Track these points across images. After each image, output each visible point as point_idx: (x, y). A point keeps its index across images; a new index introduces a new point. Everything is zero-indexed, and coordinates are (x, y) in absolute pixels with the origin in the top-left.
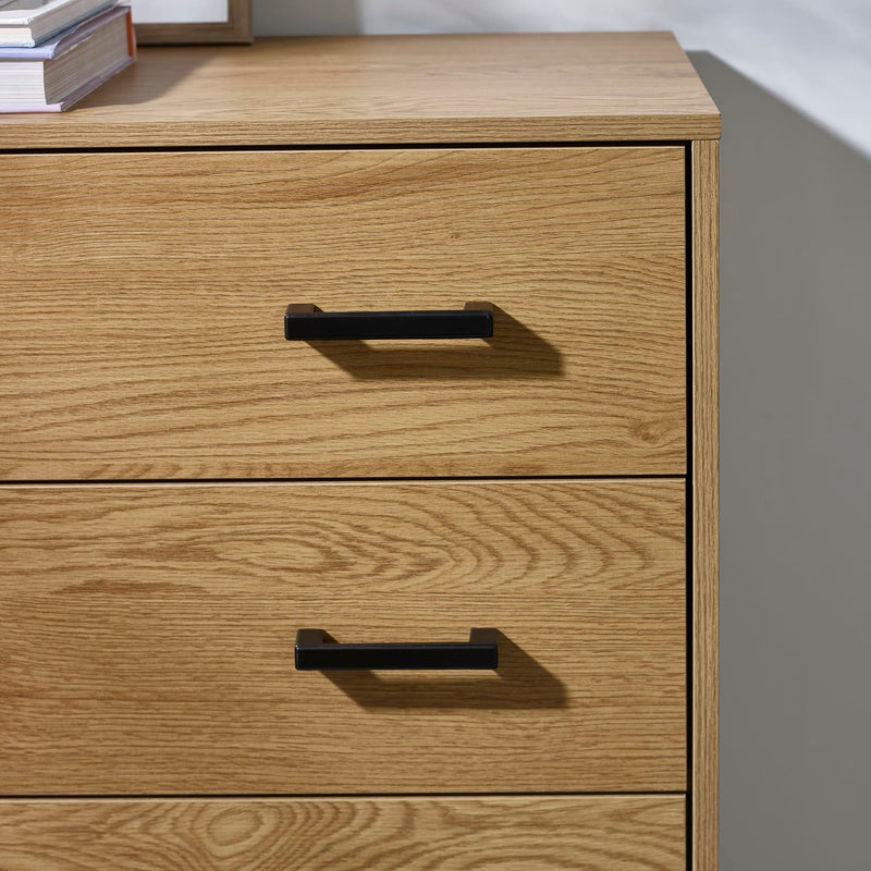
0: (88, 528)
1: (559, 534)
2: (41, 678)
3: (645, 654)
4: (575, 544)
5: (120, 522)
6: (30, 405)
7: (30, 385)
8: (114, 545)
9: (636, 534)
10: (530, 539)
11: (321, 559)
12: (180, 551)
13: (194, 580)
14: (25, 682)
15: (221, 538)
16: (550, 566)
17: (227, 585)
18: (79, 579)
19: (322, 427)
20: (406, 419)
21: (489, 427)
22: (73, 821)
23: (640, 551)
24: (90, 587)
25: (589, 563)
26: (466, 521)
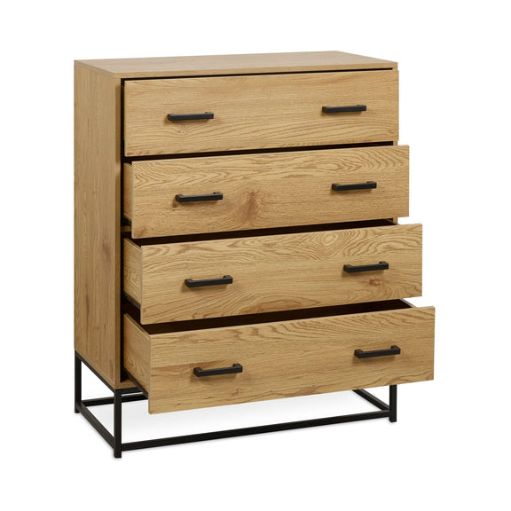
0: (289, 163)
1: (385, 159)
2: (278, 199)
3: (401, 185)
4: (388, 161)
5: (296, 161)
6: (270, 131)
7: (270, 127)
8: (294, 166)
9: (400, 158)
10: (380, 160)
11: (337, 167)
12: (308, 167)
13: (312, 173)
14: (274, 200)
15: (317, 163)
16: (383, 167)
17: (318, 174)
18: (287, 175)
19: (329, 133)
20: (345, 131)
21: (361, 132)
22: (295, 240)
23: (401, 162)
24: (289, 176)
25: (391, 165)
26: (366, 156)
